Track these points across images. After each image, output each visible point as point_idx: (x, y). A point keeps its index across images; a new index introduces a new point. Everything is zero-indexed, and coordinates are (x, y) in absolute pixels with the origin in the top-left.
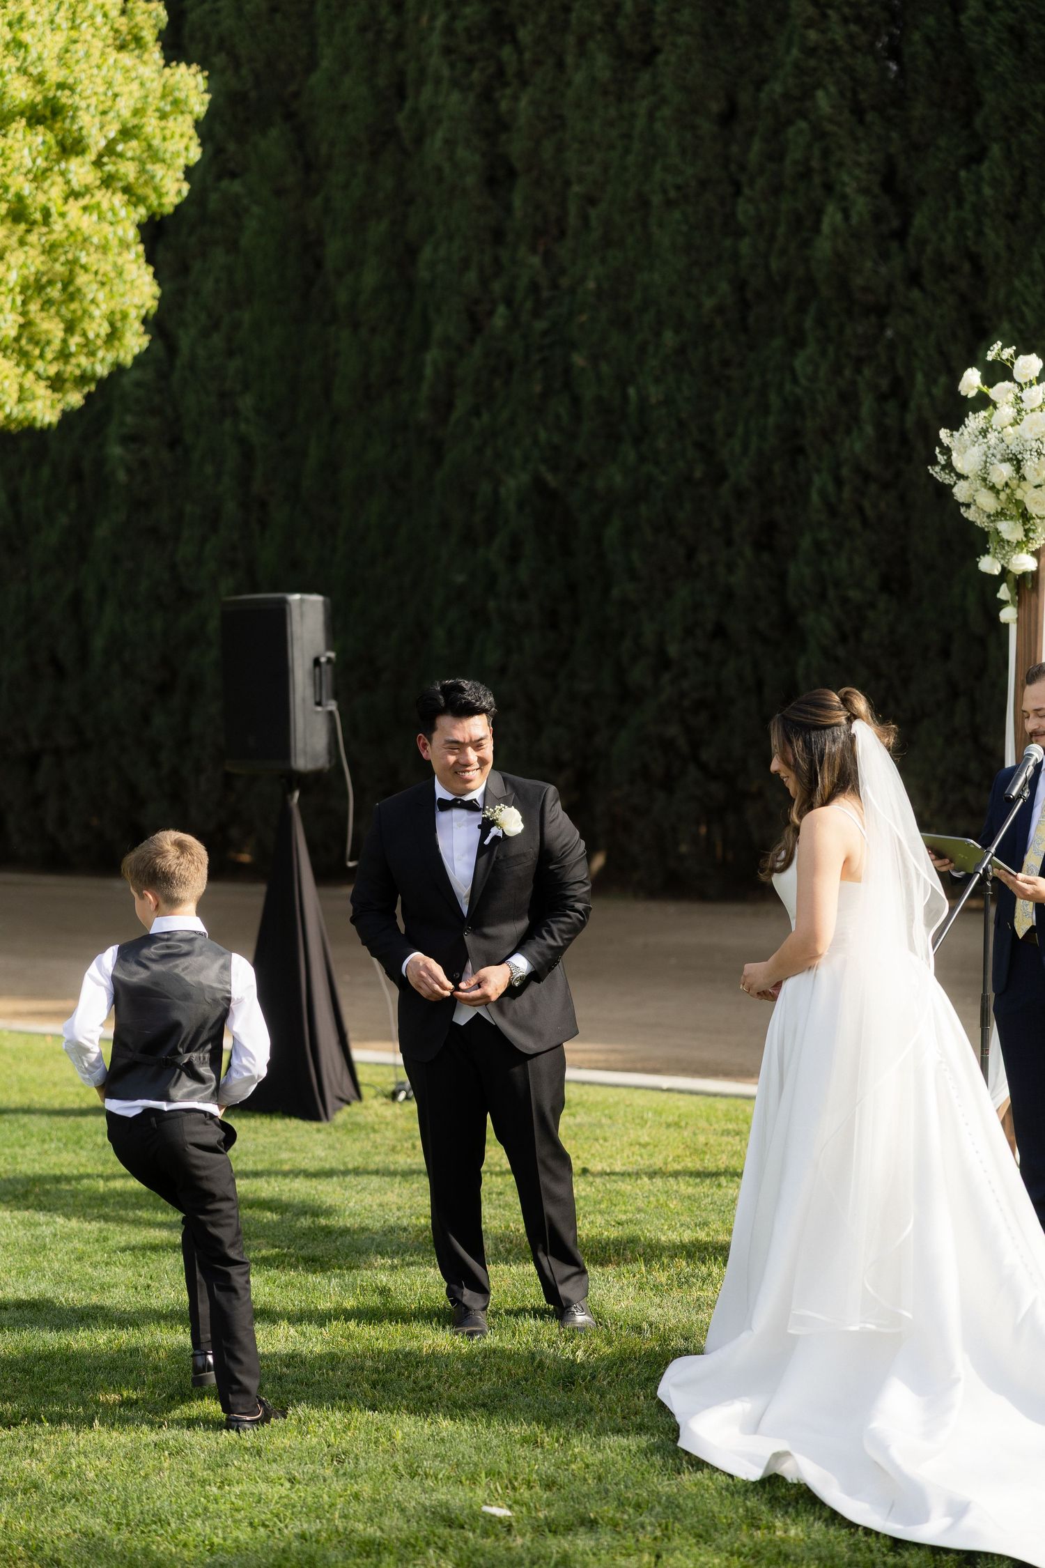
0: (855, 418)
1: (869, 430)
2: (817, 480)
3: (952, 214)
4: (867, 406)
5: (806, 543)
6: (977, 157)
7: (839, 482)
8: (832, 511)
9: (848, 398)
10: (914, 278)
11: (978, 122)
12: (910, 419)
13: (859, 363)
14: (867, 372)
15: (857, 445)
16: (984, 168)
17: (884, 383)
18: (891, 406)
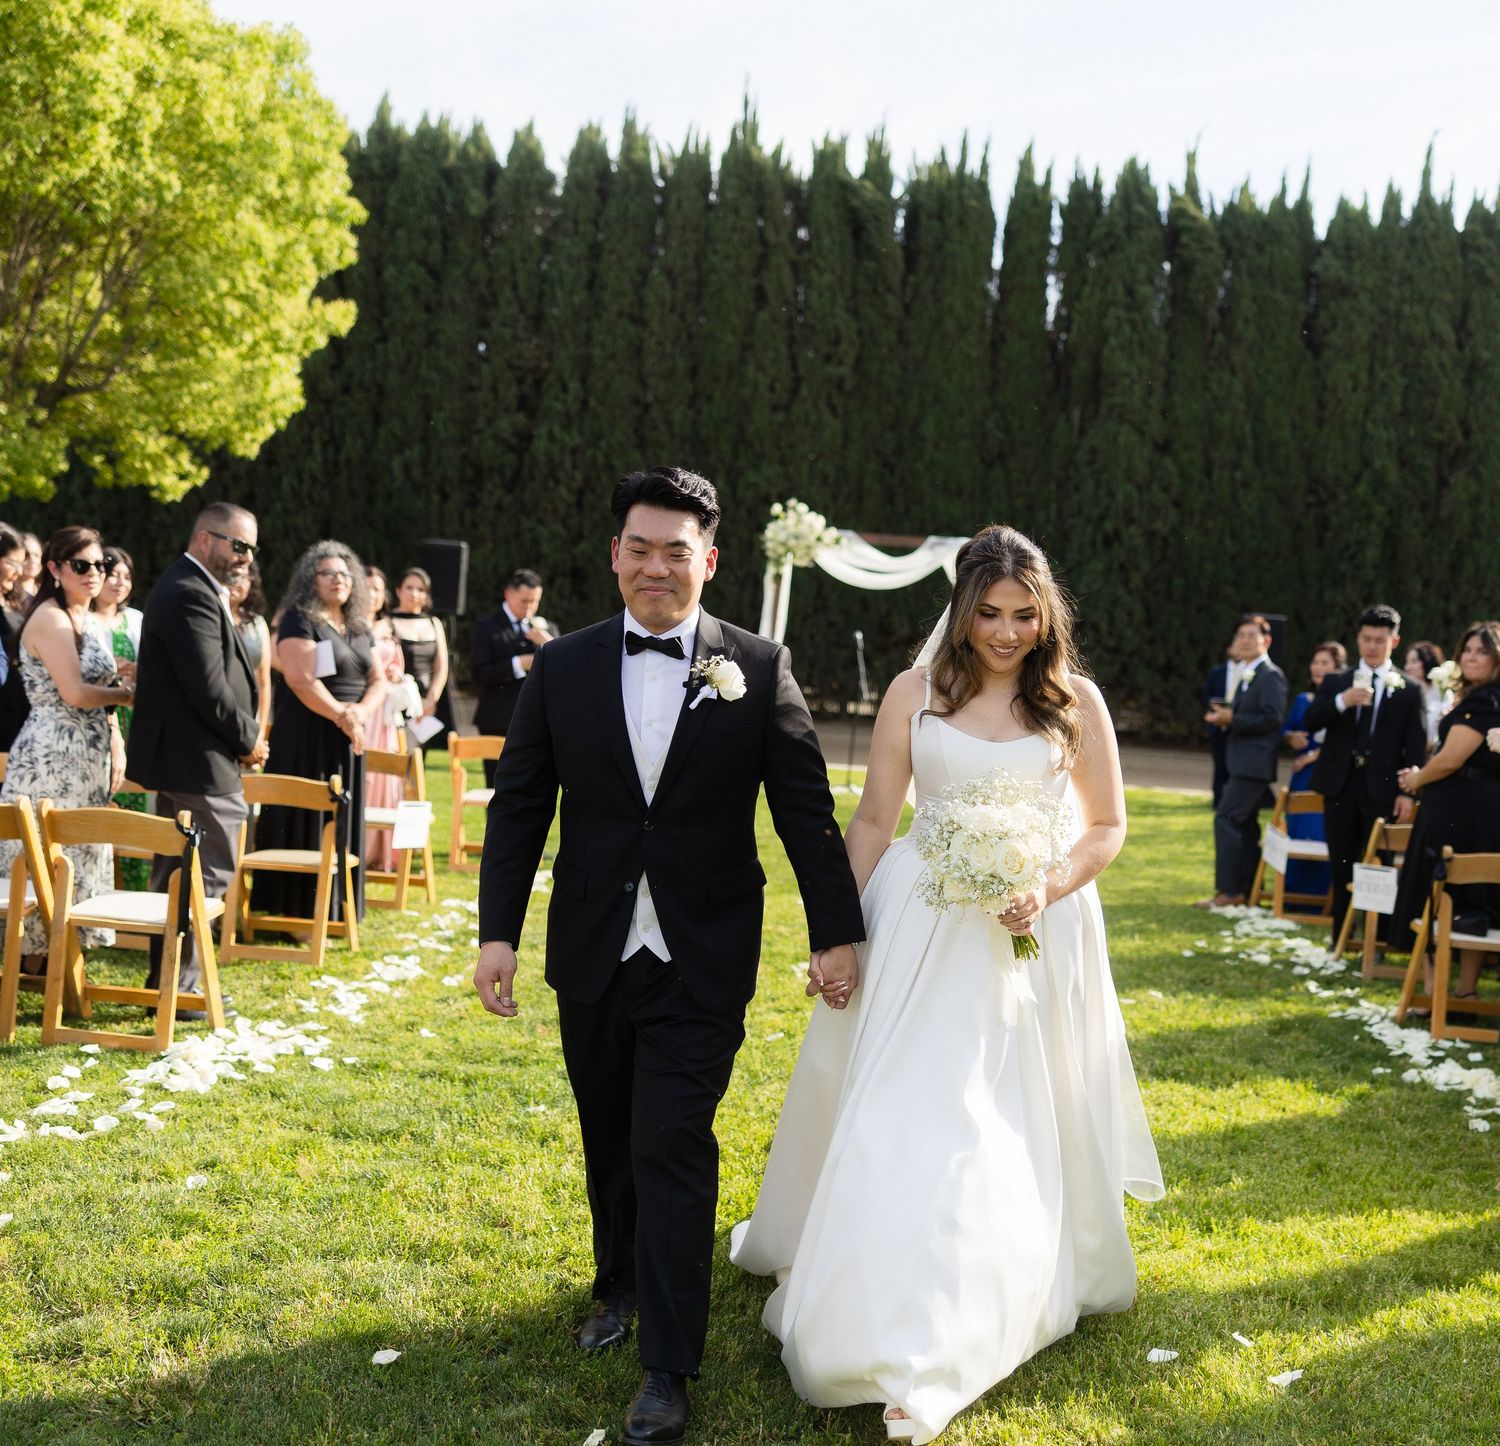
0: (310, 452)
1: (319, 459)
2: (286, 481)
3: (369, 365)
4: (317, 447)
5: (278, 507)
6: (383, 339)
7: (301, 481)
8: (295, 493)
9: (308, 441)
10: (346, 390)
11: (386, 323)
12: (342, 457)
13: (312, 426)
14: (317, 432)
15: (314, 464)
16: (390, 345)
17: (326, 437)
18: (331, 449)
